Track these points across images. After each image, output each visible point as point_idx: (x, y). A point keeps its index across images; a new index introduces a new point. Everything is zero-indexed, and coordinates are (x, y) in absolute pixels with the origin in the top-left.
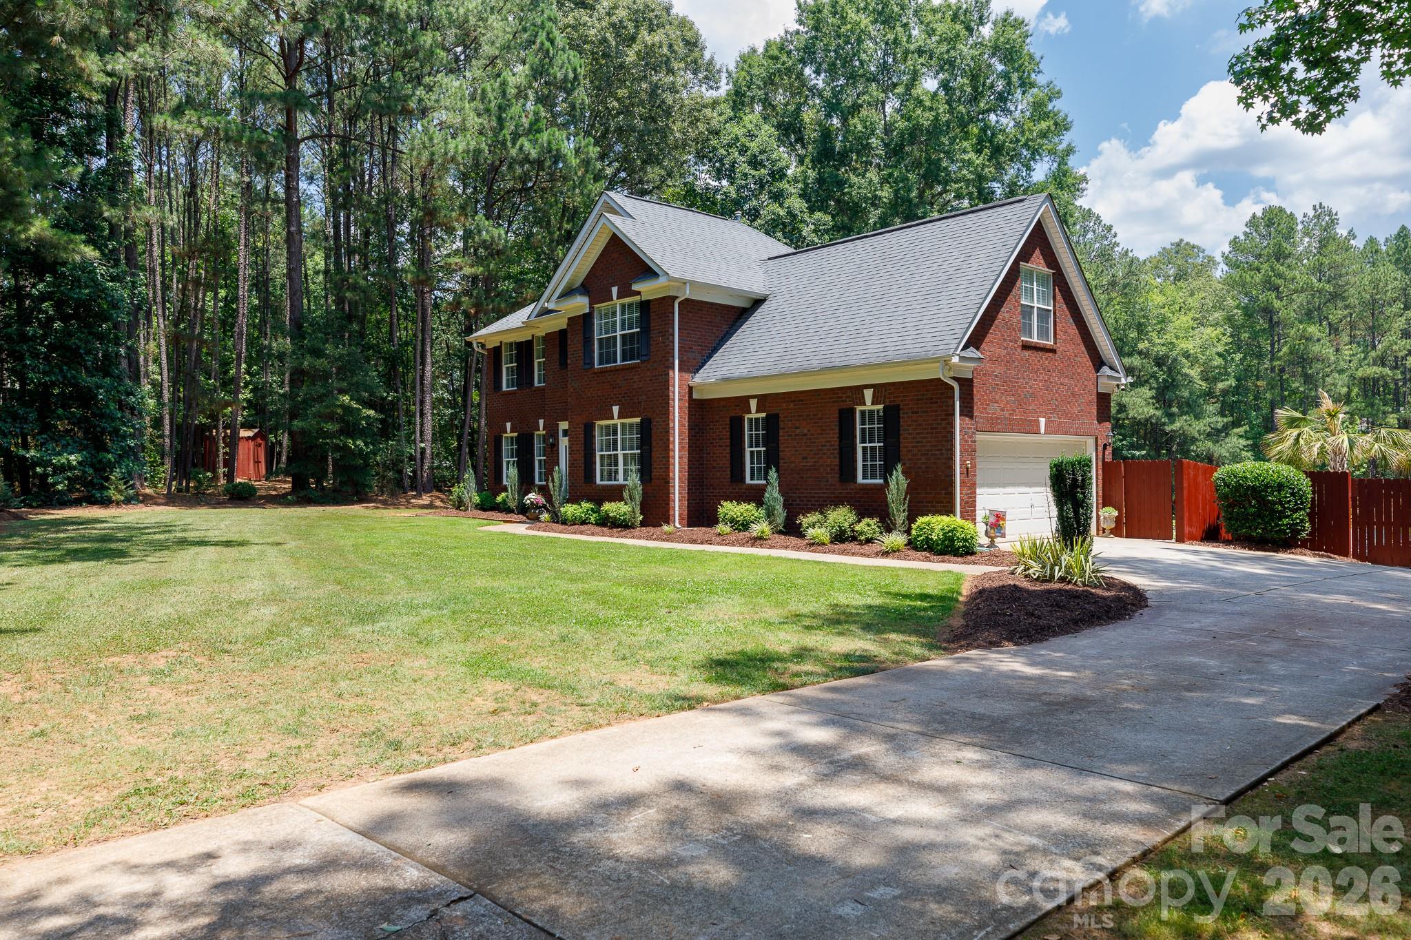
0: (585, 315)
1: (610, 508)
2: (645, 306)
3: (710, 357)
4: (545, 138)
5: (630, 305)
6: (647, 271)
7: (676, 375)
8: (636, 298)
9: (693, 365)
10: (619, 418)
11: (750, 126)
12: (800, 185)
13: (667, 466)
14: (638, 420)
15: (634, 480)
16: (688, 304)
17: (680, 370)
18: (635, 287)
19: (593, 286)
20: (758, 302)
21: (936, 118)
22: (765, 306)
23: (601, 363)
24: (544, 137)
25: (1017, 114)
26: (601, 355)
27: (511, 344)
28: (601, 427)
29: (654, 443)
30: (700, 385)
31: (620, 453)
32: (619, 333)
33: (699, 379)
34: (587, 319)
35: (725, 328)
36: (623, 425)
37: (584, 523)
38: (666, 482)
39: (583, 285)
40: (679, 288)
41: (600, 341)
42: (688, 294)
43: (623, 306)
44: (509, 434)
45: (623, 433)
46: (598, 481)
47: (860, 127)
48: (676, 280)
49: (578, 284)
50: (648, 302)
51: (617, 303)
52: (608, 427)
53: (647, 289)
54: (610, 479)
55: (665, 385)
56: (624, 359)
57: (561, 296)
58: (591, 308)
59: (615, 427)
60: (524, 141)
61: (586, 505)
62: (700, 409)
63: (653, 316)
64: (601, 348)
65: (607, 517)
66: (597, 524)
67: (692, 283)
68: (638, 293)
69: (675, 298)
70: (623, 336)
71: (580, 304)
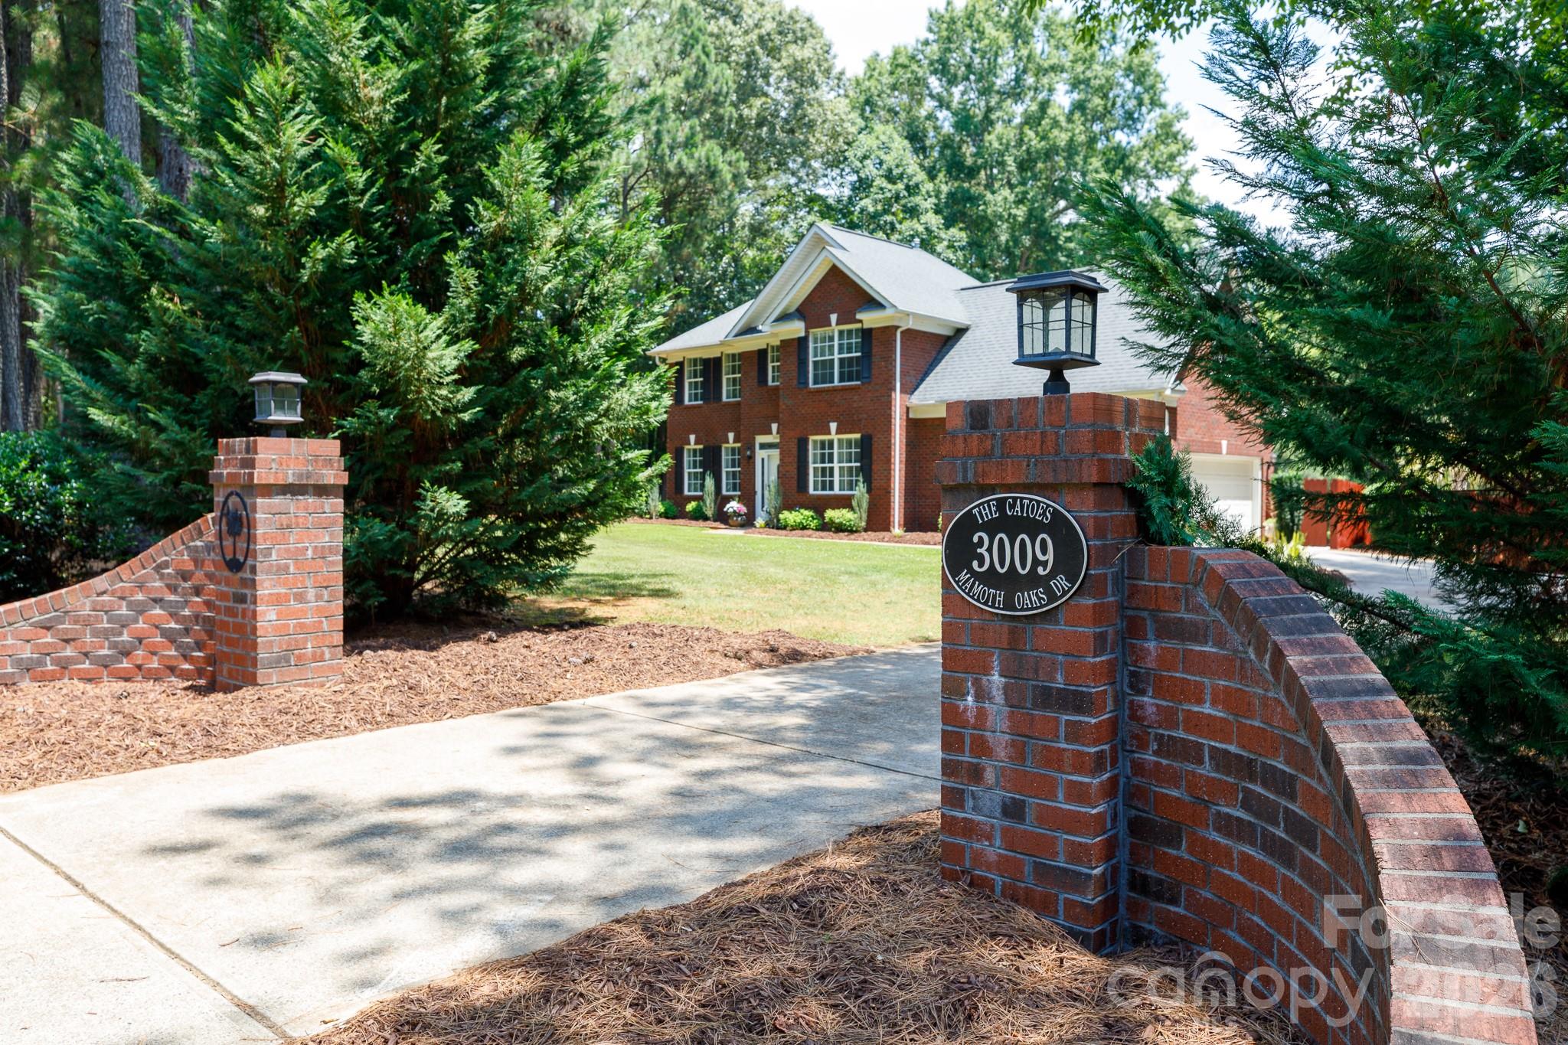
0: (799, 339)
1: (832, 514)
2: (867, 334)
3: (922, 380)
4: (703, 154)
5: (850, 332)
6: (872, 303)
7: (897, 396)
8: (858, 326)
9: (910, 389)
10: (837, 433)
11: (883, 138)
12: (934, 200)
13: (888, 478)
14: (858, 436)
15: (860, 491)
16: (910, 334)
17: (902, 392)
18: (859, 316)
19: (810, 310)
20: (960, 332)
21: (1071, 140)
22: (968, 334)
23: (815, 383)
24: (700, 152)
25: (1143, 132)
26: (815, 376)
27: (695, 360)
28: (815, 442)
29: (874, 457)
30: (917, 406)
31: (836, 465)
32: (836, 356)
33: (915, 399)
34: (802, 342)
35: (934, 353)
36: (839, 440)
37: (804, 528)
38: (887, 492)
39: (798, 310)
40: (901, 319)
41: (815, 363)
42: (911, 324)
43: (841, 333)
44: (692, 446)
45: (840, 447)
46: (811, 491)
47: (996, 145)
48: (902, 312)
49: (792, 309)
50: (870, 330)
51: (835, 328)
52: (823, 443)
53: (870, 319)
54: (824, 489)
55: (888, 405)
56: (841, 380)
57: (777, 320)
58: (807, 332)
59: (831, 443)
60: (680, 154)
61: (808, 513)
62: (917, 427)
63: (874, 342)
64: (815, 368)
65: (832, 522)
66: (817, 530)
67: (915, 315)
68: (860, 321)
69: (897, 327)
70: (841, 360)
71: (796, 328)
